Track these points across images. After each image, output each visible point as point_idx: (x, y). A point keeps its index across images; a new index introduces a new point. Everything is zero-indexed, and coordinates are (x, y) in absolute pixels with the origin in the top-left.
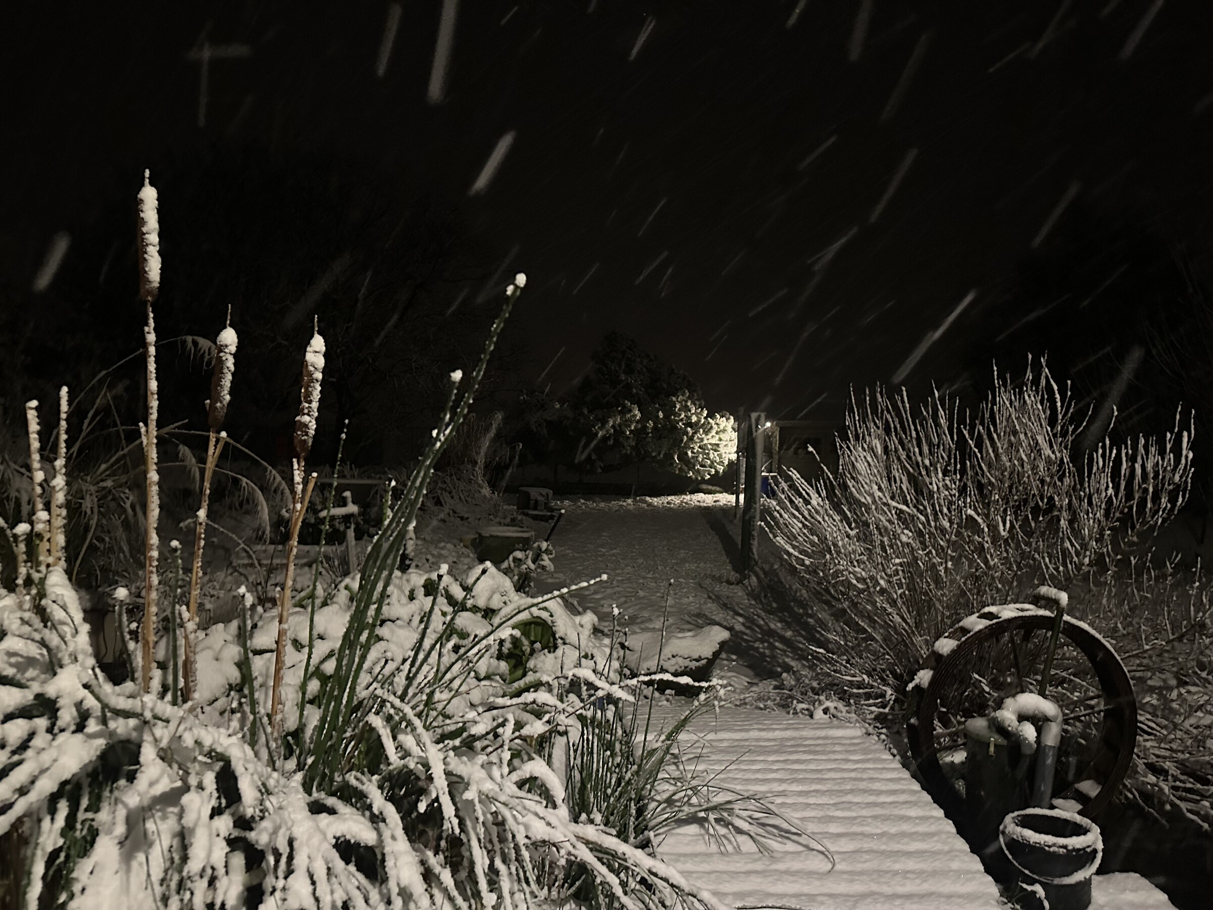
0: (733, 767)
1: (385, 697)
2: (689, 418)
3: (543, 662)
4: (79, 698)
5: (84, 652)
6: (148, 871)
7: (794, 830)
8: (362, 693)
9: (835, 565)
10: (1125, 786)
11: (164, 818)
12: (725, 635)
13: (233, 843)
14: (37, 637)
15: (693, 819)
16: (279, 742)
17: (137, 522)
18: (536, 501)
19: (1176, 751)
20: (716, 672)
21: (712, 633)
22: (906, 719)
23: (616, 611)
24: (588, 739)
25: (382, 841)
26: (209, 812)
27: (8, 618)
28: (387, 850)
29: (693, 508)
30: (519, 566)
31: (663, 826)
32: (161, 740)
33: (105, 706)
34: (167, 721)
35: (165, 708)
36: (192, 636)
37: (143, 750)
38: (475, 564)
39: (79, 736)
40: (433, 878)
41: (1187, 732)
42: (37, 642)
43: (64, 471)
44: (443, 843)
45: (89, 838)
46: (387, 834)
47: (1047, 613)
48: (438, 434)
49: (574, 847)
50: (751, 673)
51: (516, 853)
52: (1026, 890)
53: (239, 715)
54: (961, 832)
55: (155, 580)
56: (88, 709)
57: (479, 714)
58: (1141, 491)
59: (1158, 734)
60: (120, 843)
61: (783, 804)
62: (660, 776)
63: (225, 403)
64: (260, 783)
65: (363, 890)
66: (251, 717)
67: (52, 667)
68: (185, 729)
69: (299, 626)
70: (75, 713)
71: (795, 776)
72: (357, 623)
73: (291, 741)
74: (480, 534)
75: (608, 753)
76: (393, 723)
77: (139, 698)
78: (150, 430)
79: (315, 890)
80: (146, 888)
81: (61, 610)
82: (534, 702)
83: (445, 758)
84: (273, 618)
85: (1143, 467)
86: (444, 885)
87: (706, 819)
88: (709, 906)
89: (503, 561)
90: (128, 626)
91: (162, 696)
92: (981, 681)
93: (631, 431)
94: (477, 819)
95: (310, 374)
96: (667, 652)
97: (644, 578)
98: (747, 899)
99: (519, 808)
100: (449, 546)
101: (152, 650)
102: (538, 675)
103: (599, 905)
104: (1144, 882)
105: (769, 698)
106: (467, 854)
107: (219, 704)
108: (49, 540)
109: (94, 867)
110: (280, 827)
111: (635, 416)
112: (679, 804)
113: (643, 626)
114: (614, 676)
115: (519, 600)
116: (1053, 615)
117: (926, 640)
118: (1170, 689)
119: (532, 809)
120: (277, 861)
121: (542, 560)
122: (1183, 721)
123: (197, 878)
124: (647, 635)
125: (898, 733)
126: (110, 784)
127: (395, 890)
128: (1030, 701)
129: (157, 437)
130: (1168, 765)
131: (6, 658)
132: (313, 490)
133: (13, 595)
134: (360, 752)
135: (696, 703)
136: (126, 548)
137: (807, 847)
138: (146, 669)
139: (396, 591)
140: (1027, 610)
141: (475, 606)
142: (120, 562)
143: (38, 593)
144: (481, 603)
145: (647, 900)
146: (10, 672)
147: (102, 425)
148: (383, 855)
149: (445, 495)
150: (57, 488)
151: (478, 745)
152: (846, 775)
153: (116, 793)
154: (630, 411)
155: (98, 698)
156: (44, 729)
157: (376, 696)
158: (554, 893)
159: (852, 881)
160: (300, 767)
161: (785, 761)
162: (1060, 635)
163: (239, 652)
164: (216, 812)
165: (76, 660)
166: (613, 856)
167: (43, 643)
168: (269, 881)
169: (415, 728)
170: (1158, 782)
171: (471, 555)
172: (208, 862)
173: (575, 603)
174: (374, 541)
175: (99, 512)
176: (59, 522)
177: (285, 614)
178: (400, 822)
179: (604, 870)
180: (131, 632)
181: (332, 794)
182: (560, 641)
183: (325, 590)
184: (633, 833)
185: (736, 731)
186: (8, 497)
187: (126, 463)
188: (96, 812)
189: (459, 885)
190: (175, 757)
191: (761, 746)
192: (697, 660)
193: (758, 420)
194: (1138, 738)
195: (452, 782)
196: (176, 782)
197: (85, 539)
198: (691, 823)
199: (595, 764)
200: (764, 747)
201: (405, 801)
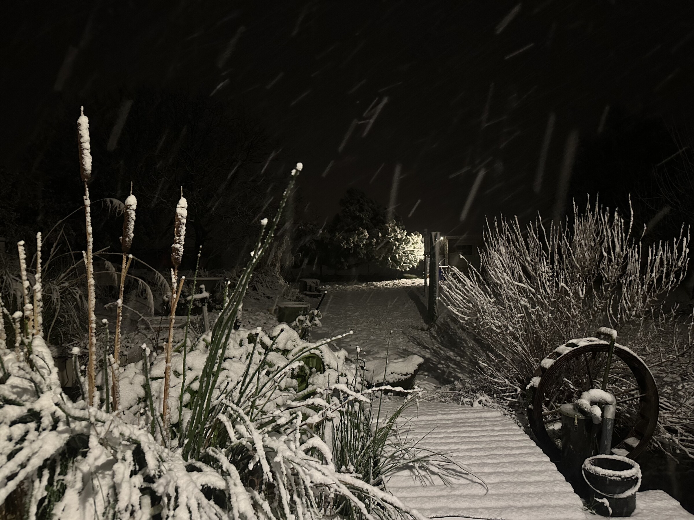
0: (428, 436)
1: (228, 404)
2: (396, 236)
3: (317, 379)
4: (53, 410)
5: (55, 384)
6: (95, 509)
7: (465, 472)
8: (215, 402)
9: (483, 319)
10: (653, 440)
11: (104, 477)
12: (421, 360)
13: (143, 491)
14: (28, 377)
15: (406, 467)
16: (168, 431)
17: (83, 306)
18: (311, 286)
19: (682, 419)
20: (417, 382)
21: (413, 360)
22: (526, 405)
23: (359, 350)
24: (344, 423)
25: (229, 487)
26: (129, 473)
27: (11, 366)
28: (232, 492)
29: (400, 288)
30: (301, 324)
31: (389, 472)
32: (100, 434)
33: (68, 415)
34: (104, 422)
35: (102, 415)
36: (116, 372)
37: (90, 440)
38: (277, 324)
39: (54, 432)
40: (258, 507)
41: (688, 408)
42: (28, 379)
43: (40, 280)
44: (264, 487)
45: (61, 490)
46: (231, 483)
47: (605, 342)
48: (254, 255)
49: (338, 487)
50: (438, 382)
51: (306, 491)
52: (598, 502)
53: (144, 417)
54: (560, 469)
55: (94, 340)
56: (58, 417)
57: (282, 412)
59: (671, 409)
60: (79, 493)
61: (457, 457)
62: (386, 443)
63: (131, 238)
64: (158, 456)
65: (219, 515)
66: (152, 418)
67: (37, 392)
68: (114, 427)
69: (177, 362)
70: (51, 419)
71: (464, 440)
72: (211, 361)
73: (175, 430)
74: (279, 307)
75: (356, 431)
76: (232, 419)
77: (87, 410)
78: (89, 255)
79: (191, 516)
80: (94, 519)
81: (41, 360)
82: (313, 404)
83: (263, 438)
84: (162, 359)
86: (265, 511)
87: (413, 467)
88: (417, 518)
89: (293, 322)
90: (80, 368)
91: (100, 407)
92: (568, 382)
93: (364, 245)
94: (282, 472)
95: (179, 220)
96: (389, 371)
97: (374, 329)
98: (439, 512)
99: (306, 466)
100: (262, 314)
101: (94, 381)
102: (315, 387)
104: (666, 495)
105: (447, 396)
106: (277, 492)
107: (133, 409)
108: (33, 320)
109: (65, 507)
110: (170, 481)
111: (365, 236)
112: (397, 458)
113: (374, 356)
114: (358, 387)
115: (302, 344)
116: (609, 344)
117: (536, 360)
118: (677, 383)
119: (314, 466)
120: (169, 500)
121: (315, 320)
122: (685, 402)
123: (124, 511)
124: (377, 361)
125: (522, 413)
126: (72, 459)
127: (237, 515)
128: (597, 393)
129: (93, 259)
130: (677, 427)
131: (10, 389)
132: (183, 285)
133: (13, 352)
134: (214, 436)
135: (406, 401)
136: (77, 321)
137: (471, 481)
138: (91, 391)
139: (232, 341)
140: (594, 341)
141: (277, 348)
142: (74, 329)
143: (28, 351)
144: (281, 346)
145: (382, 515)
146: (13, 397)
147: (62, 251)
148: (230, 495)
149: (259, 284)
150: (37, 290)
151: (282, 429)
152: (493, 439)
153: (76, 464)
154: (362, 233)
155: (64, 411)
156: (34, 429)
157: (222, 403)
158: (328, 513)
159: (498, 500)
160: (181, 445)
161: (458, 432)
162: (613, 355)
163: (144, 379)
164: (133, 473)
165: (51, 388)
166: (361, 491)
167: (32, 380)
168: (165, 512)
169: (245, 422)
170: (672, 437)
171: (274, 319)
172: (130, 502)
173: (335, 345)
174: (219, 315)
175: (61, 301)
176: (39, 310)
177: (169, 357)
178: (238, 475)
179: (356, 499)
180: (82, 371)
181: (200, 460)
182: (326, 367)
183: (191, 342)
184: (372, 477)
185: (429, 415)
186: (9, 294)
187: (75, 272)
188: (65, 475)
189: (273, 510)
190: (109, 443)
191: (443, 424)
192: (405, 375)
193: (436, 236)
194: (660, 412)
195: (267, 452)
196: (110, 457)
197: (54, 317)
198: (405, 469)
199: (349, 437)
200: (445, 424)
201: (241, 463)
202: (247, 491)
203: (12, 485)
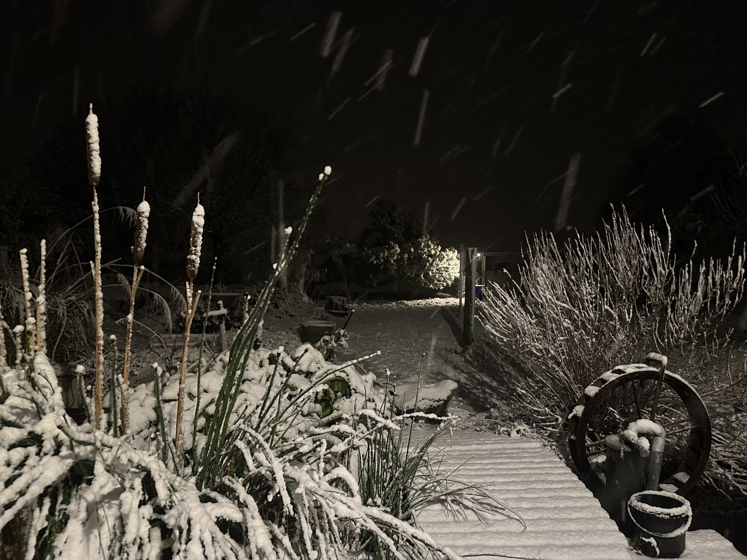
0: (462, 468)
1: (246, 429)
2: (430, 251)
3: (343, 404)
4: (56, 434)
5: (59, 405)
6: (100, 542)
7: (500, 506)
8: (232, 427)
9: (523, 341)
10: (705, 475)
11: (110, 507)
12: (454, 385)
13: (153, 522)
14: (29, 396)
15: (438, 500)
16: (181, 457)
17: (91, 322)
18: (337, 305)
19: (735, 453)
20: (450, 409)
21: (447, 385)
22: (568, 436)
23: (389, 373)
24: (372, 452)
25: (246, 520)
26: (138, 503)
27: (11, 384)
28: (249, 525)
29: (433, 307)
30: (327, 345)
31: (419, 505)
32: (107, 460)
33: (72, 439)
34: (111, 447)
35: (110, 439)
36: (125, 393)
37: (96, 466)
38: (300, 344)
39: (56, 458)
40: (278, 542)
41: (742, 441)
42: (29, 399)
43: (44, 292)
44: (284, 520)
45: (63, 521)
46: (249, 515)
47: (654, 369)
48: (277, 267)
49: (365, 521)
50: (471, 408)
51: (329, 526)
52: (645, 541)
53: (155, 442)
55: (102, 358)
56: (61, 441)
57: (304, 439)
58: (712, 293)
59: (724, 442)
60: (83, 523)
61: (493, 490)
62: (417, 474)
63: (143, 248)
64: (169, 485)
65: (234, 550)
66: (163, 444)
67: (39, 414)
68: (122, 452)
69: (191, 384)
70: (53, 443)
71: (501, 472)
72: (229, 382)
73: (188, 457)
74: (302, 326)
75: (385, 461)
76: (251, 446)
77: (92, 434)
78: (96, 266)
79: (204, 551)
80: (99, 553)
81: (44, 379)
82: (338, 430)
83: (284, 467)
84: (176, 379)
85: (713, 278)
86: (285, 546)
87: (446, 500)
88: (449, 557)
89: (317, 342)
90: (86, 388)
91: (107, 431)
92: (614, 412)
93: (394, 260)
94: (304, 505)
95: (196, 229)
96: (420, 396)
97: (404, 351)
98: (472, 550)
99: (331, 498)
100: (284, 333)
101: (101, 402)
102: (340, 412)
103: (381, 558)
105: (483, 424)
106: (299, 527)
107: (143, 434)
108: (36, 335)
109: (67, 539)
110: (182, 513)
111: (396, 251)
112: (428, 491)
113: (404, 381)
114: (388, 413)
115: (327, 366)
116: (658, 371)
117: (580, 387)
118: (731, 414)
119: (339, 498)
120: (181, 533)
121: (341, 341)
122: (740, 434)
123: (131, 545)
124: (407, 386)
125: (563, 444)
126: (76, 486)
127: (254, 551)
128: (645, 424)
129: (101, 270)
130: (731, 462)
131: (10, 410)
132: (199, 300)
133: (14, 370)
134: (231, 463)
135: (438, 429)
136: (84, 338)
137: (508, 516)
138: (98, 414)
139: (251, 362)
140: (642, 368)
141: (300, 370)
142: (81, 346)
143: (30, 369)
144: (304, 368)
145: (411, 552)
146: (12, 418)
147: (70, 262)
148: (247, 528)
149: (281, 301)
150: (40, 303)
151: (304, 458)
152: (532, 471)
153: (80, 492)
154: (393, 248)
155: (67, 434)
156: (34, 453)
157: (240, 429)
158: (353, 549)
159: (537, 538)
160: (194, 473)
161: (493, 463)
162: (663, 383)
163: (155, 401)
164: (142, 503)
165: (54, 410)
166: (389, 526)
167: (33, 400)
168: (176, 546)
169: (265, 449)
170: (725, 473)
171: (297, 338)
172: (138, 535)
173: (362, 367)
174: (238, 333)
175: (68, 316)
176: (42, 324)
177: (183, 378)
178: (256, 507)
179: (384, 535)
180: (87, 392)
181: (214, 490)
182: (353, 391)
183: (207, 362)
184: (401, 511)
185: (463, 445)
186: (11, 308)
187: (83, 285)
188: (68, 504)
189: (294, 546)
190: (116, 470)
191: (478, 454)
192: (438, 401)
193: (473, 252)
194: (713, 445)
195: (288, 482)
196: (117, 485)
197: (59, 333)
198: (437, 503)
199: (376, 467)
200: (481, 455)
201: (260, 494)
202: (266, 524)
203: (9, 514)
